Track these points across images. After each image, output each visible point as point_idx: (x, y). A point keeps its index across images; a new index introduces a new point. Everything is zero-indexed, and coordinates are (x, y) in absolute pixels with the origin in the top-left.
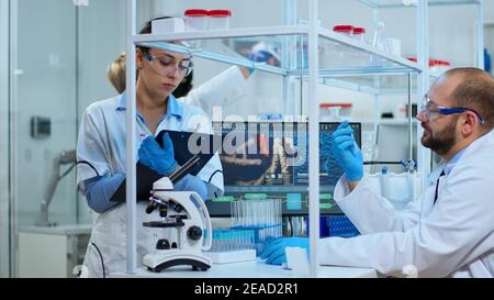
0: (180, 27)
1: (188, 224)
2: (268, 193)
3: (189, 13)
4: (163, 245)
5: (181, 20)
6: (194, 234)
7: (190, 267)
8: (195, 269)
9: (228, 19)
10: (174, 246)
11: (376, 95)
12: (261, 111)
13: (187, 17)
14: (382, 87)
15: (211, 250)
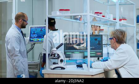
0: (58, 13)
1: (60, 59)
2: (80, 52)
3: (60, 10)
4: (54, 63)
5: (58, 12)
6: (62, 61)
7: (61, 68)
8: (62, 69)
9: (69, 11)
10: (57, 64)
11: (108, 28)
12: (80, 31)
13: (60, 11)
14: (110, 26)
15: (65, 65)
